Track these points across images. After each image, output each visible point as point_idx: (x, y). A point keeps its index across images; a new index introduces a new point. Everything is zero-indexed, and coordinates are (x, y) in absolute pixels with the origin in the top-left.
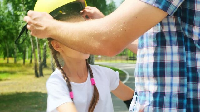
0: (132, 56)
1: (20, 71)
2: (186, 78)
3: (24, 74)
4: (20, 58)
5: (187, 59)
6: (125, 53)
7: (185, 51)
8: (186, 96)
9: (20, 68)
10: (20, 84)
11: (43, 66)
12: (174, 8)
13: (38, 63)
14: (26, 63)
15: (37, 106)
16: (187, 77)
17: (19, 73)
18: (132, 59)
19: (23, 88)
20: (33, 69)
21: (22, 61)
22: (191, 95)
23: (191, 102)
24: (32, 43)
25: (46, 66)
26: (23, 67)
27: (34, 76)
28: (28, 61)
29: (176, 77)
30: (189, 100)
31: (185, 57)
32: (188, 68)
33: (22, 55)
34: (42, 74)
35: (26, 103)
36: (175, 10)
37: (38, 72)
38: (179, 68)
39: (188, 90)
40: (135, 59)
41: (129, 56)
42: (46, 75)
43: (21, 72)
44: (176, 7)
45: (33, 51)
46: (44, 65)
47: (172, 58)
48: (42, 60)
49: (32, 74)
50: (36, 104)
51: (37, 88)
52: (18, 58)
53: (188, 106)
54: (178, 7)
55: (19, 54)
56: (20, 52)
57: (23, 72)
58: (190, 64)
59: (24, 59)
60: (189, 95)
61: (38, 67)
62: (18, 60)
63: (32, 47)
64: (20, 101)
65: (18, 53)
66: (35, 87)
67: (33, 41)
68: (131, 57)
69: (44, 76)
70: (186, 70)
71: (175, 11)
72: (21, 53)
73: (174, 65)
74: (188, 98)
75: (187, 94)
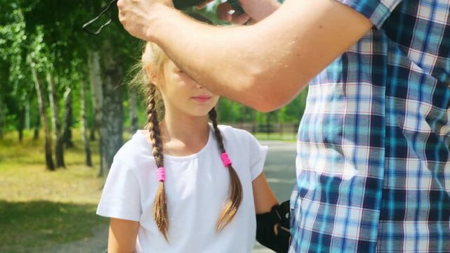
0: (265, 123)
1: (11, 157)
2: (384, 149)
3: (20, 162)
4: (11, 127)
5: (387, 111)
6: (248, 117)
7: (384, 96)
8: (381, 185)
9: (13, 150)
10: (11, 185)
11: (65, 146)
12: (385, 11)
13: (54, 137)
14: (25, 139)
15: (50, 232)
16: (386, 147)
17: (8, 160)
18: (266, 129)
19: (19, 193)
20: (41, 152)
21: (16, 134)
22: (392, 183)
23: (391, 197)
24: (39, 93)
25: (70, 145)
26: (19, 147)
27: (44, 167)
28: (29, 133)
29: (364, 145)
30: (386, 192)
31: (384, 107)
32: (388, 129)
33: (15, 119)
34: (61, 163)
35: (26, 225)
36: (386, 15)
37: (54, 157)
38: (371, 128)
39: (387, 173)
40: (271, 129)
41: (257, 124)
42: (70, 164)
43: (15, 159)
44: (389, 10)
45: (41, 110)
46: (66, 141)
47: (358, 107)
48: (63, 131)
49: (39, 163)
50: (48, 228)
51: (50, 193)
52: (8, 127)
53: (384, 206)
54: (391, 11)
55: (9, 117)
56: (11, 113)
57: (17, 158)
58: (393, 120)
59: (20, 128)
60: (388, 183)
61: (53, 148)
62: (6, 132)
63: (40, 101)
64: (13, 221)
65: (7, 115)
66: (47, 191)
67: (41, 87)
68: (261, 126)
69: (67, 167)
70: (384, 132)
71: (385, 18)
72: (14, 116)
73: (361, 122)
74: (385, 188)
75: (384, 181)
